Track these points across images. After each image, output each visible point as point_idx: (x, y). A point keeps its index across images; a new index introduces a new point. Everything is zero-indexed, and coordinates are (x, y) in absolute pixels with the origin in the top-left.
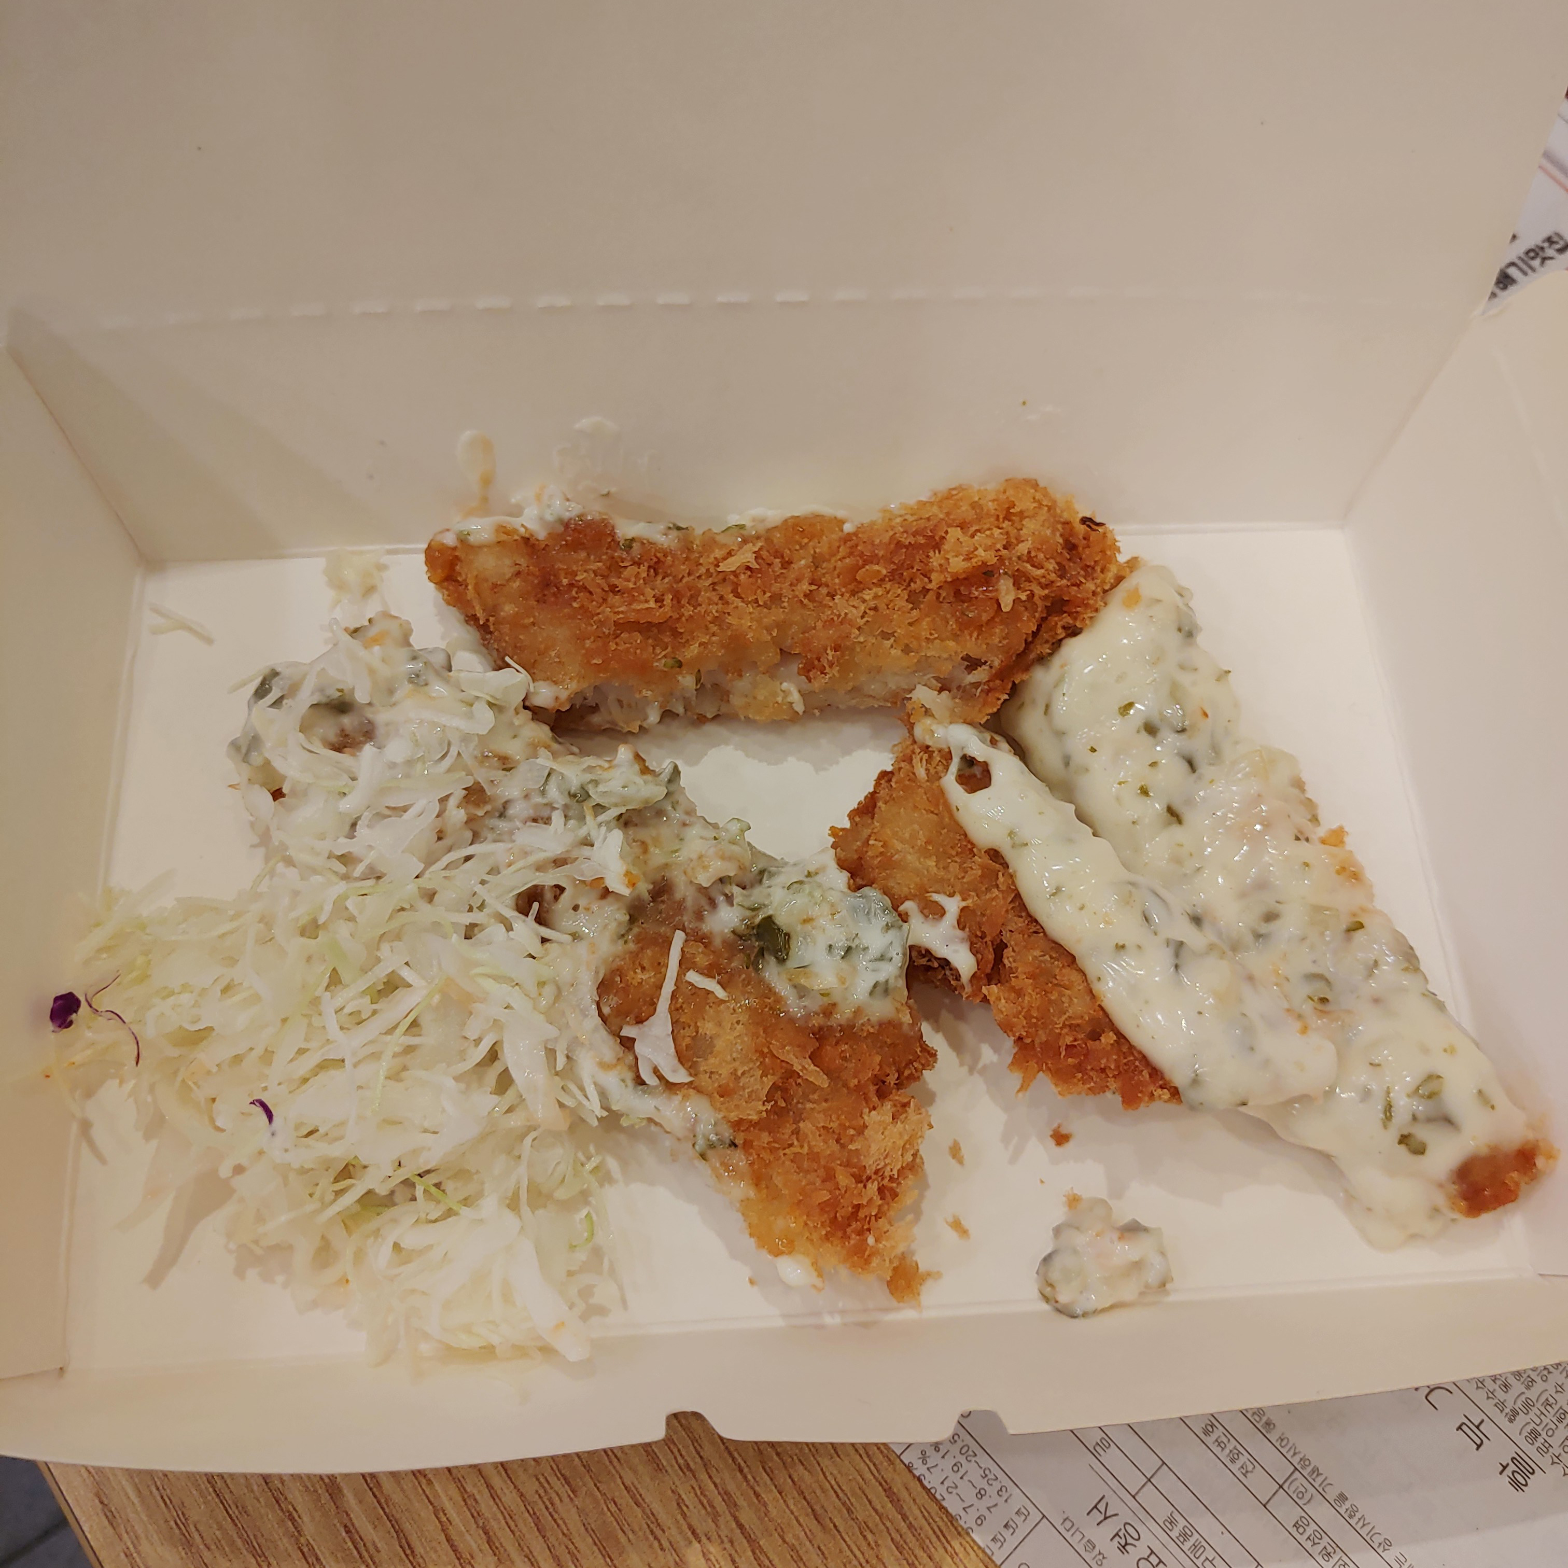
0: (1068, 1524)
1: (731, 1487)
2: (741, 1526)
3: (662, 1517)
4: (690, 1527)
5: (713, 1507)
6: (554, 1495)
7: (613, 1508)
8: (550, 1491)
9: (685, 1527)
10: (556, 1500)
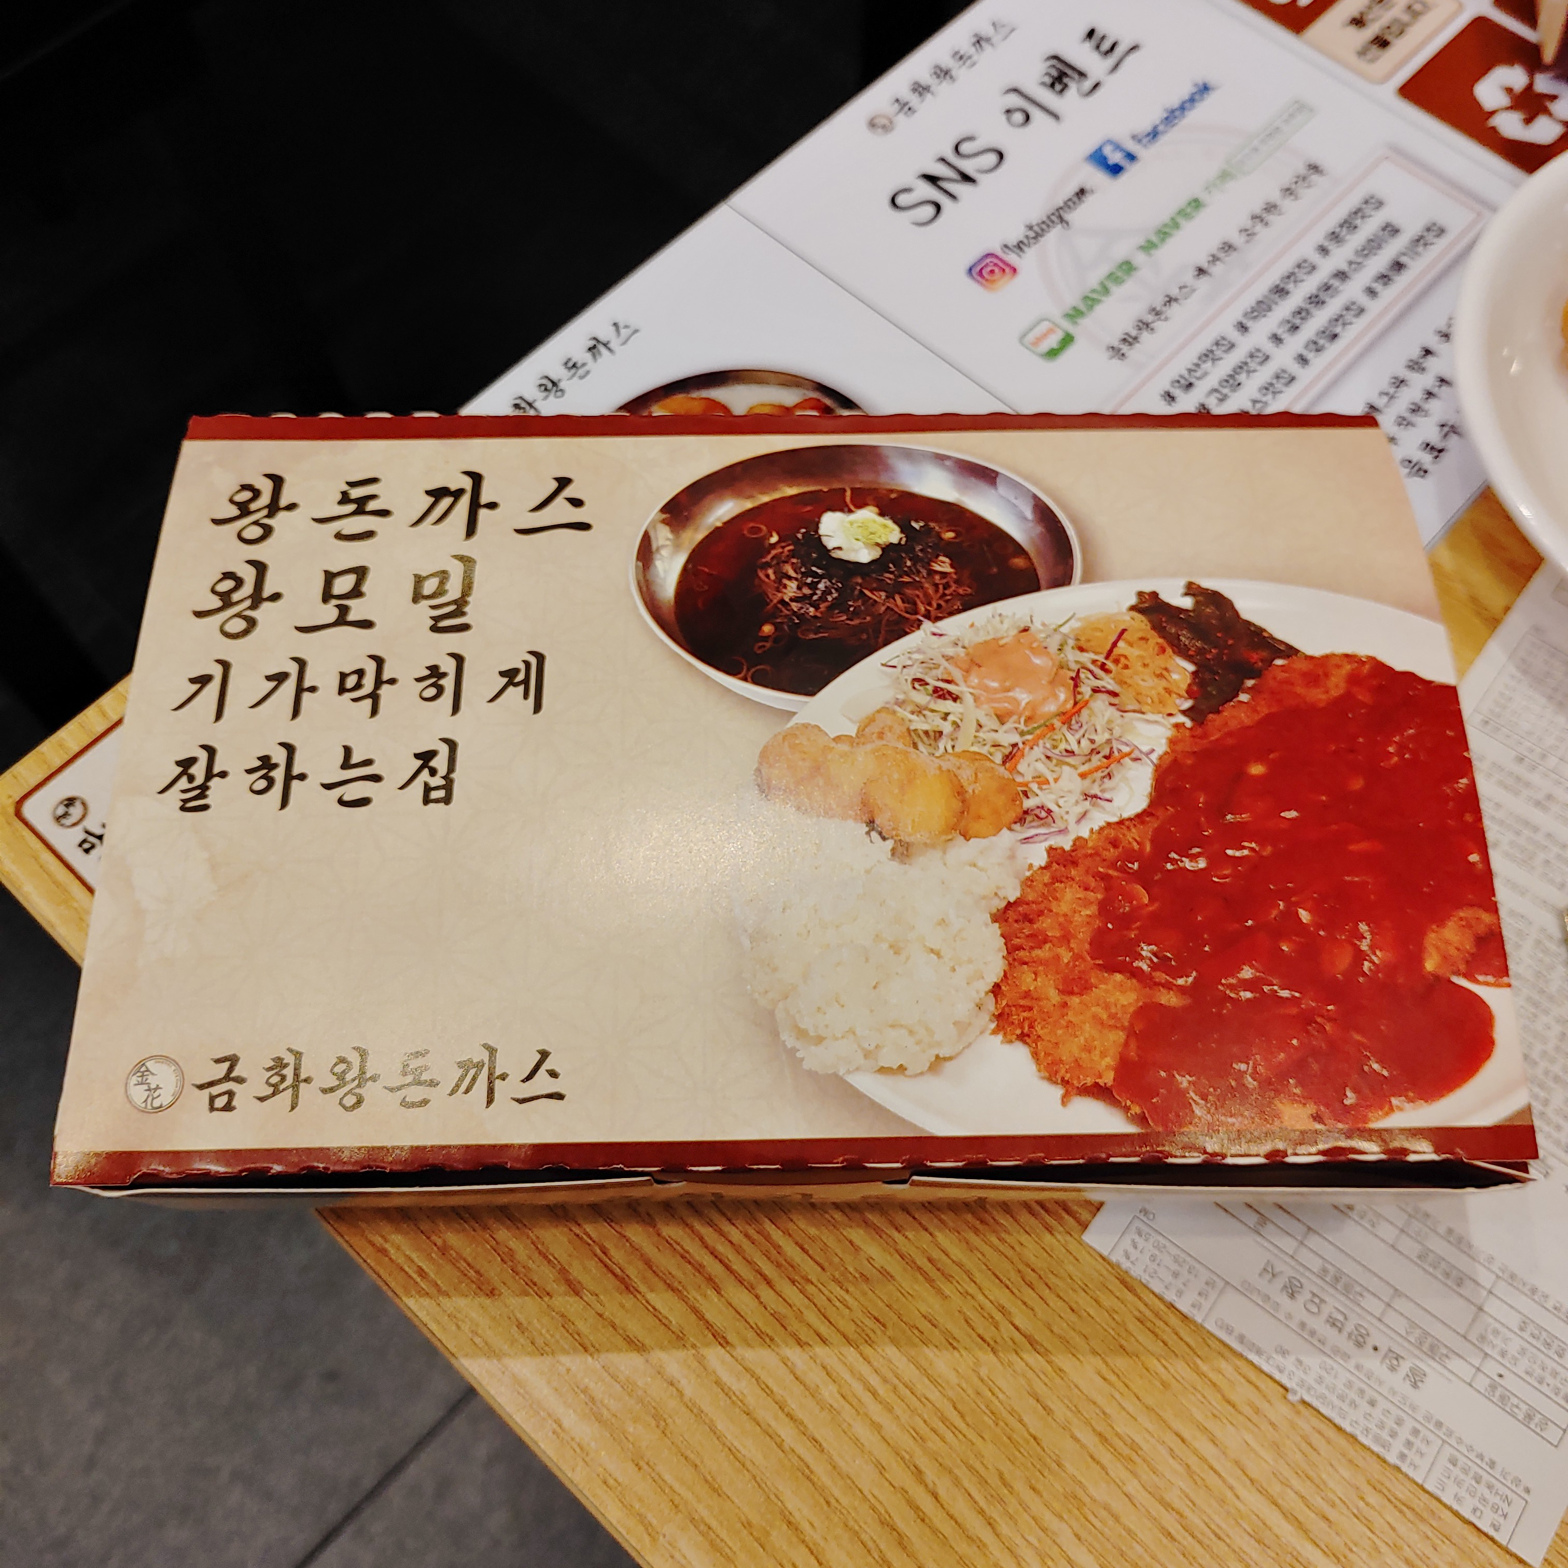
1: (1004, 1302)
2: (1017, 1328)
3: (956, 1333)
4: (979, 1336)
5: (992, 1317)
6: (869, 1332)
7: (916, 1332)
8: (865, 1328)
9: (974, 1335)
10: (872, 1335)
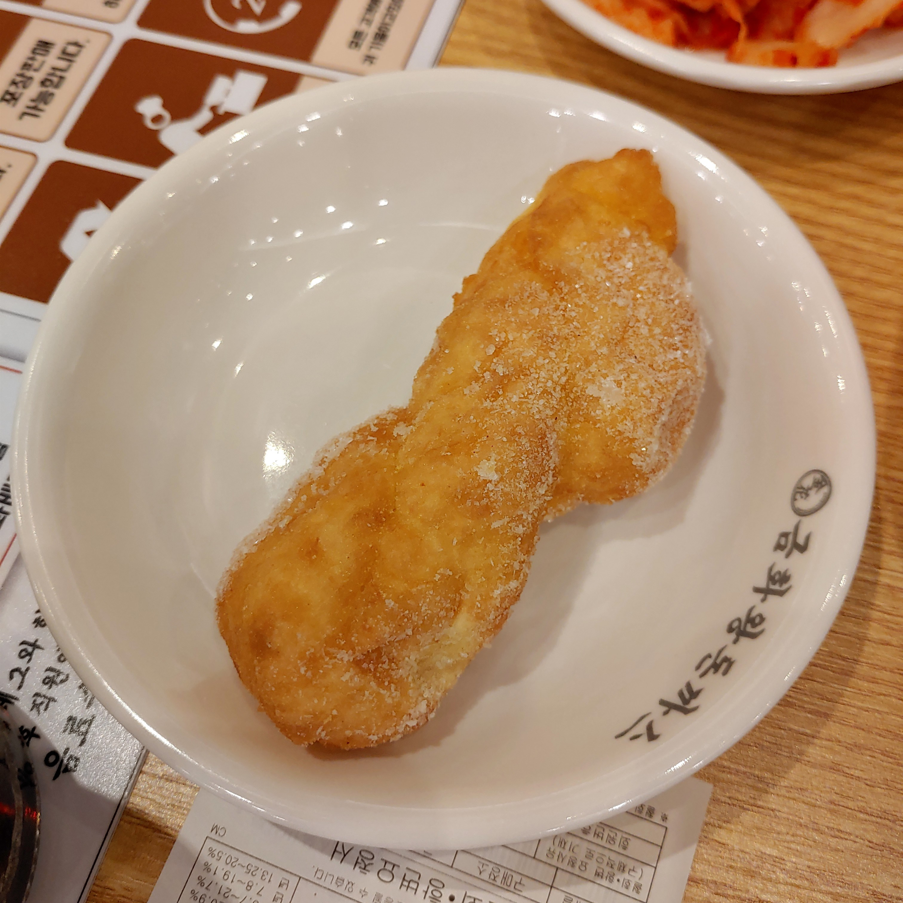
0: (319, 875)
